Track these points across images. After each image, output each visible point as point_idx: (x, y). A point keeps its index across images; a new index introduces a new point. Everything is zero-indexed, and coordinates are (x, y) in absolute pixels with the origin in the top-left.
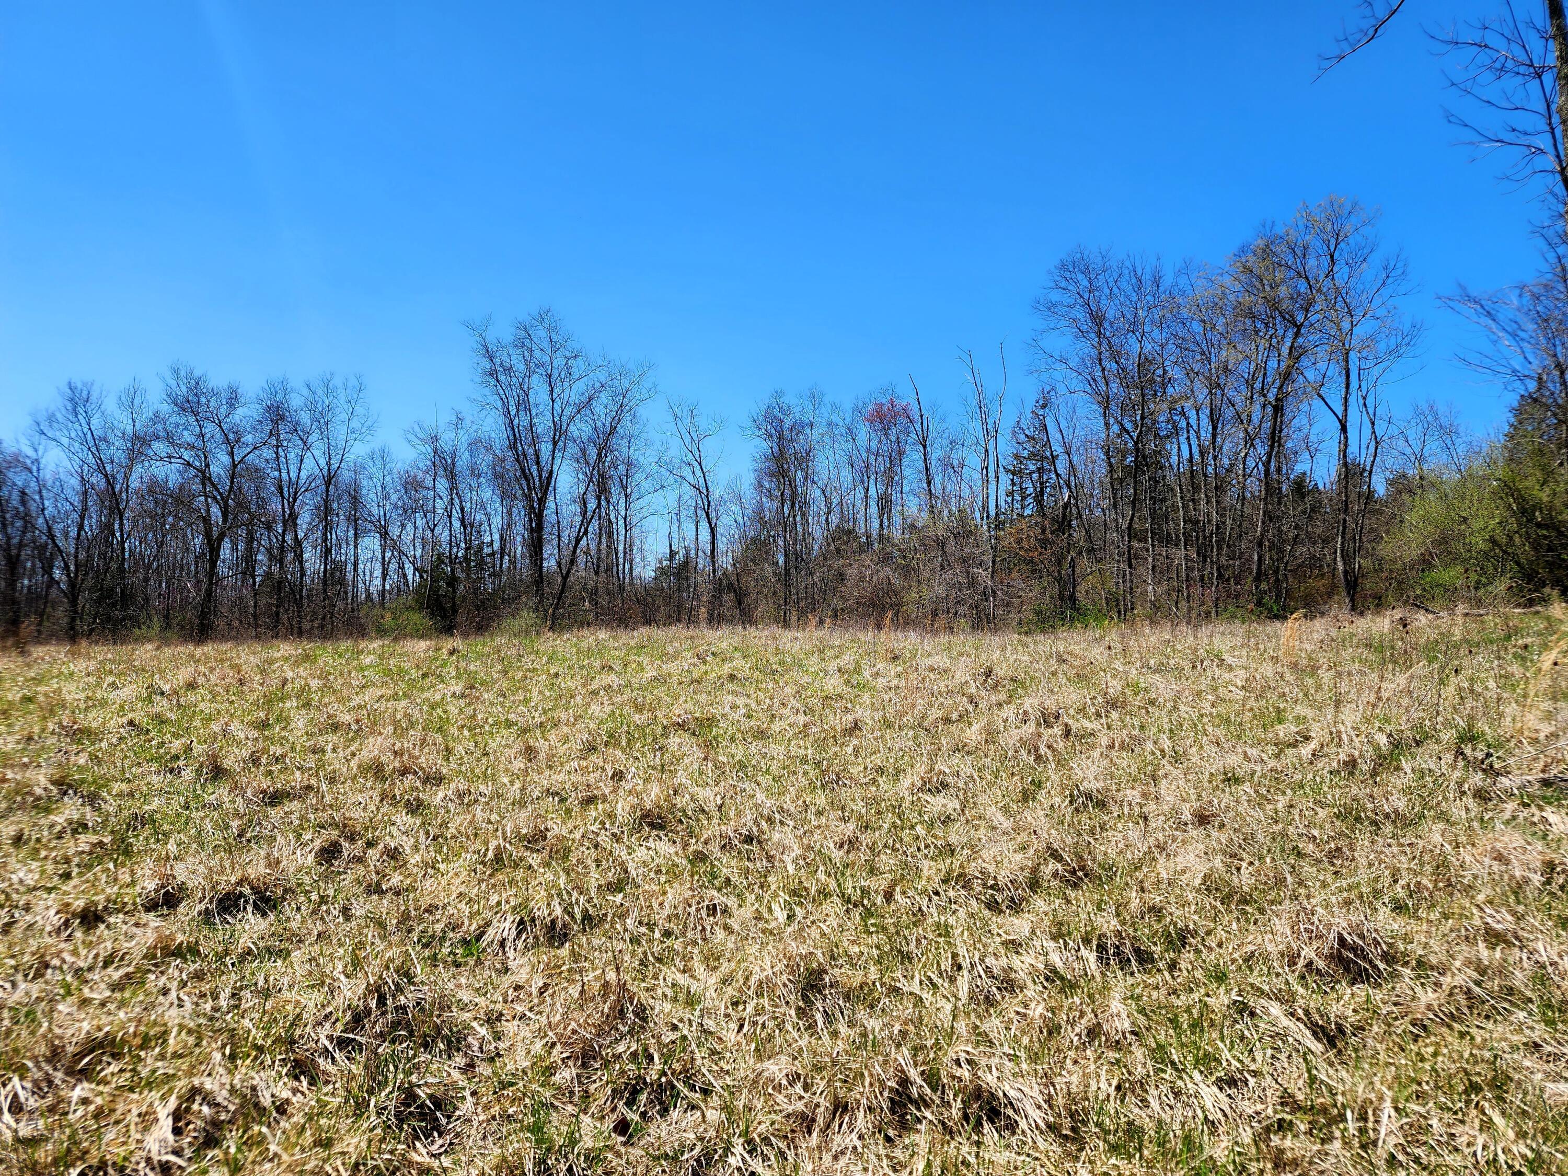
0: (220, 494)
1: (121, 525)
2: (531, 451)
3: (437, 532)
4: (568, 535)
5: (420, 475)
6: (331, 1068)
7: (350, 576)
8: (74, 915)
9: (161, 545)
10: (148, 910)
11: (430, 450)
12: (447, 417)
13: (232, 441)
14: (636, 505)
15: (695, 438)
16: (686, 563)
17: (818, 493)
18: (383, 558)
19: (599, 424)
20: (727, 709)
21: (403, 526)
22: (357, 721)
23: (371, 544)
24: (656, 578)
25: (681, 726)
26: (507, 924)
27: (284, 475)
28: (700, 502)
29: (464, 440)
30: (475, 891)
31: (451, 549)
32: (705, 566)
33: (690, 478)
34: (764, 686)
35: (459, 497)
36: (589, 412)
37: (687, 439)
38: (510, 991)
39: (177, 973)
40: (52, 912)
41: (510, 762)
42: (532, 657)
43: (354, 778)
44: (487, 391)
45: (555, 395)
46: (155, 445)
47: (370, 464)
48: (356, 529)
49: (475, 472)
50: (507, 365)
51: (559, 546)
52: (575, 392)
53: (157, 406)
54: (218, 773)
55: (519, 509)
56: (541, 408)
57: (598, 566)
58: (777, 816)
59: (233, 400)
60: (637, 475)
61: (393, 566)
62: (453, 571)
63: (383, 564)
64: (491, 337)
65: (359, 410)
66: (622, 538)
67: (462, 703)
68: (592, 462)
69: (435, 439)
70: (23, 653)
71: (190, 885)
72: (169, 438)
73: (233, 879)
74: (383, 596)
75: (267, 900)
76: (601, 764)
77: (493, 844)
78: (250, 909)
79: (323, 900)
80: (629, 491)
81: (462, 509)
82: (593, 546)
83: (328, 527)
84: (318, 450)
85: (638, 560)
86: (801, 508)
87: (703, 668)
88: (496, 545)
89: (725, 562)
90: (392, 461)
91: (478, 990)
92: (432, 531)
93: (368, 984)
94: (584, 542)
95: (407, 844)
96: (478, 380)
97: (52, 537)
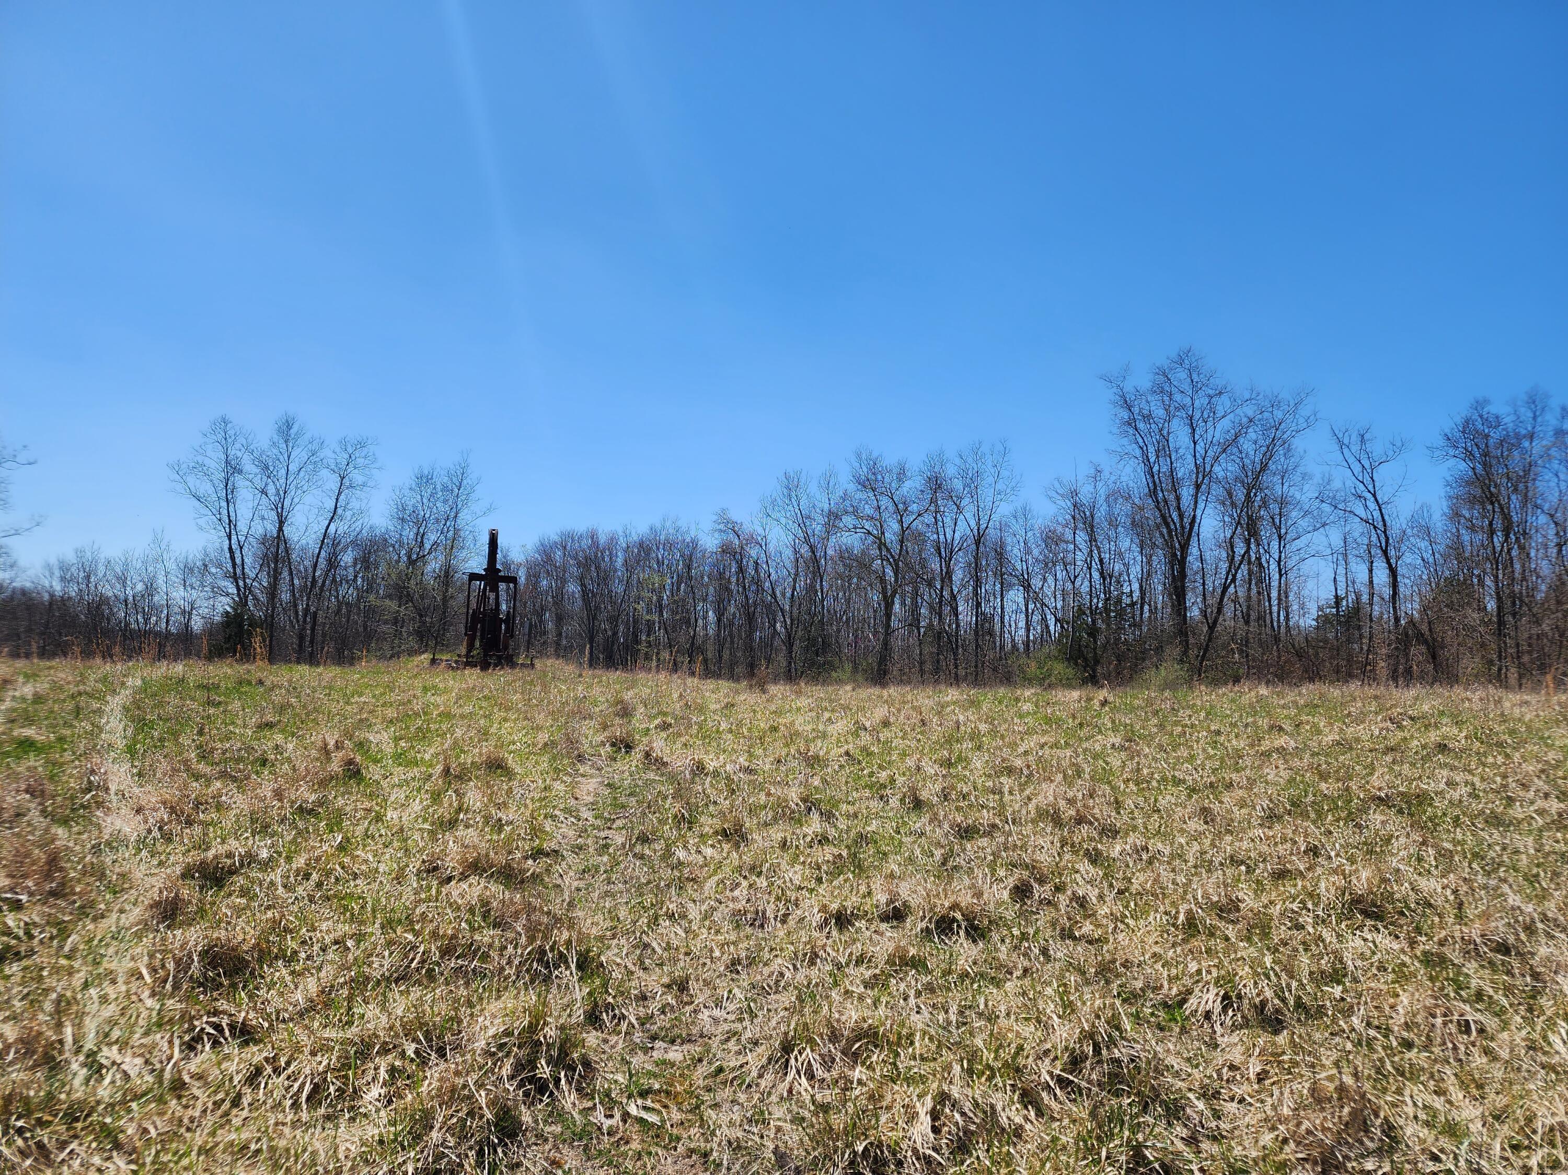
0: (893, 557)
1: (821, 585)
2: (1172, 497)
3: (1078, 583)
4: (1214, 582)
5: (1060, 529)
6: (1054, 1105)
7: (997, 627)
8: (831, 916)
9: (848, 601)
10: (882, 921)
11: (1069, 504)
12: (1086, 470)
13: (900, 513)
14: (1292, 547)
15: (1367, 465)
16: (1357, 609)
17: (1543, 519)
18: (1027, 609)
19: (1247, 461)
20: (1442, 786)
21: (1045, 580)
22: (1028, 767)
23: (1016, 596)
24: (1318, 628)
25: (1383, 802)
26: (1211, 996)
27: (942, 537)
28: (1374, 538)
29: (1103, 492)
30: (1171, 953)
31: (1091, 601)
32: (1382, 613)
33: (1361, 511)
34: (1490, 760)
35: (1098, 548)
36: (1235, 450)
37: (1357, 468)
38: (1225, 1070)
39: (913, 983)
40: (816, 910)
41: (1185, 822)
42: (1188, 712)
43: (1033, 821)
44: (1125, 441)
45: (1197, 437)
46: (845, 518)
47: (1014, 521)
48: (1002, 584)
49: (1113, 523)
50: (1145, 412)
51: (1204, 595)
52: (1220, 431)
53: (846, 486)
54: (918, 804)
55: (1159, 559)
56: (1181, 451)
57: (1249, 615)
58: (1540, 925)
59: (902, 475)
60: (1294, 514)
61: (1036, 618)
62: (1093, 621)
63: (1027, 616)
64: (1129, 387)
65: (1004, 473)
66: (1275, 584)
67: (1123, 755)
68: (1240, 505)
69: (1074, 493)
70: (764, 691)
71: (913, 904)
72: (855, 512)
73: (947, 904)
74: (1028, 646)
75: (976, 928)
76: (1291, 835)
77: (1183, 908)
78: (962, 933)
79: (1024, 937)
80: (1283, 531)
81: (1101, 561)
82: (1241, 593)
83: (978, 583)
84: (969, 512)
85: (1295, 607)
86: (1517, 539)
87: (1400, 735)
88: (1136, 595)
89: (1411, 608)
90: (1033, 517)
91: (1189, 1060)
92: (1073, 583)
93: (1083, 1030)
94: (1232, 589)
95: (1093, 894)
96: (1116, 431)
97: (774, 595)
